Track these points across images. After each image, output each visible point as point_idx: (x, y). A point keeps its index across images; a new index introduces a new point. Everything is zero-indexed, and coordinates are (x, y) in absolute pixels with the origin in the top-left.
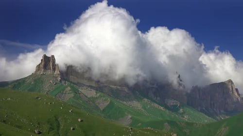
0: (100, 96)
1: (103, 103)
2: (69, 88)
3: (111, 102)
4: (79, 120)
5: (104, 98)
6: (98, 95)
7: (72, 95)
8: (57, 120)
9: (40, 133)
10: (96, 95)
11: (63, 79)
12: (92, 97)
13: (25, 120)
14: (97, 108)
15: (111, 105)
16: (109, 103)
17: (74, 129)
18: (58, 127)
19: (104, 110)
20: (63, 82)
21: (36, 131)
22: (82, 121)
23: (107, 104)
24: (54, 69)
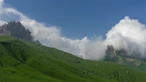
0: (136, 61)
1: (138, 64)
2: (121, 58)
3: (142, 63)
4: (127, 72)
5: (138, 61)
6: (135, 60)
7: (123, 61)
8: (117, 72)
9: (111, 78)
10: (134, 60)
11: (117, 54)
12: (132, 61)
13: (104, 73)
14: (135, 66)
15: (142, 64)
16: (141, 63)
17: (125, 76)
18: (118, 75)
19: (138, 67)
20: (118, 56)
21: (109, 77)
22: (129, 72)
23: (140, 64)
24: (113, 51)
